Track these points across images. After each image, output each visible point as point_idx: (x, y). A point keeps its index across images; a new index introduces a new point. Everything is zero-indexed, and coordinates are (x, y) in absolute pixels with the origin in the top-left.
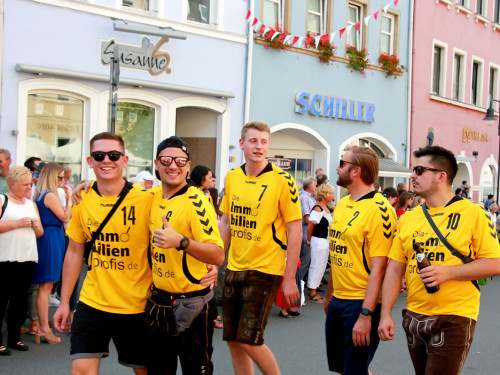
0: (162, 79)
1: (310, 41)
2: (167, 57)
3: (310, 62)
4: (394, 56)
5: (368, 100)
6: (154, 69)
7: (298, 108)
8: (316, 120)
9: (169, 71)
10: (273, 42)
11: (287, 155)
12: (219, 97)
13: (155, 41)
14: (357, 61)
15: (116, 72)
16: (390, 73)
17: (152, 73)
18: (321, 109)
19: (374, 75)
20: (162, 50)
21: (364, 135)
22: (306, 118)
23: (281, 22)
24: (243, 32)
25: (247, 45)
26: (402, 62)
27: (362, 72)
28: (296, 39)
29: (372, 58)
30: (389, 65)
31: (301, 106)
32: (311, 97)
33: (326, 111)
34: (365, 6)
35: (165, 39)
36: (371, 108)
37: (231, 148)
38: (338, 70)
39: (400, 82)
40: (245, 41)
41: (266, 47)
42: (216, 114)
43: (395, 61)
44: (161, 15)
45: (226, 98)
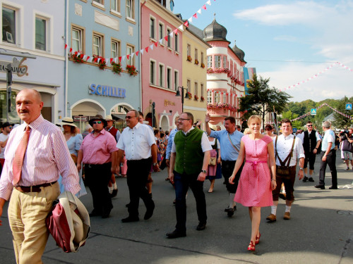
0: (24, 79)
1: (95, 60)
2: (26, 67)
3: (95, 69)
4: (133, 66)
5: (122, 87)
6: (20, 73)
7: (90, 92)
8: (99, 97)
9: (27, 74)
10: (77, 59)
11: (85, 114)
12: (53, 87)
13: (19, 59)
14: (117, 69)
15: (10, 76)
16: (131, 74)
17: (19, 76)
18: (101, 92)
19: (125, 75)
20: (24, 64)
21: (121, 104)
22: (94, 96)
23: (81, 50)
24: (63, 55)
25: (65, 61)
26: (137, 69)
27: (119, 74)
28: (88, 57)
29: (123, 67)
30: (131, 70)
31: (92, 91)
32: (96, 86)
33: (103, 93)
34: (119, 42)
35: (25, 58)
36: (124, 91)
37: (59, 112)
38: (108, 72)
39: (136, 79)
40: (64, 59)
41: (74, 62)
42: (51, 95)
43: (134, 69)
44: (22, 46)
45: (56, 87)
